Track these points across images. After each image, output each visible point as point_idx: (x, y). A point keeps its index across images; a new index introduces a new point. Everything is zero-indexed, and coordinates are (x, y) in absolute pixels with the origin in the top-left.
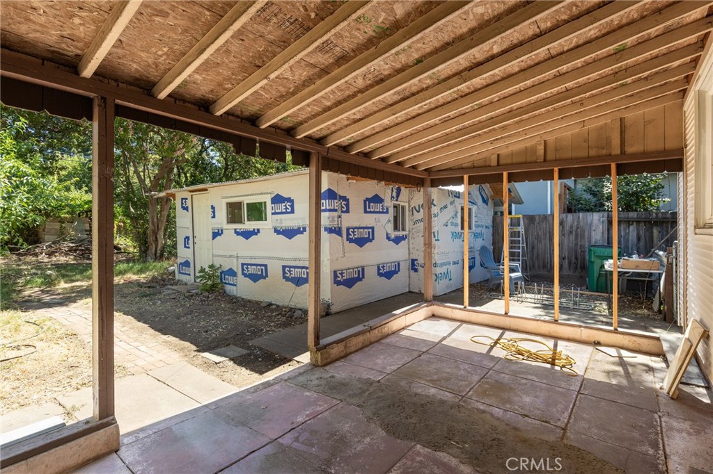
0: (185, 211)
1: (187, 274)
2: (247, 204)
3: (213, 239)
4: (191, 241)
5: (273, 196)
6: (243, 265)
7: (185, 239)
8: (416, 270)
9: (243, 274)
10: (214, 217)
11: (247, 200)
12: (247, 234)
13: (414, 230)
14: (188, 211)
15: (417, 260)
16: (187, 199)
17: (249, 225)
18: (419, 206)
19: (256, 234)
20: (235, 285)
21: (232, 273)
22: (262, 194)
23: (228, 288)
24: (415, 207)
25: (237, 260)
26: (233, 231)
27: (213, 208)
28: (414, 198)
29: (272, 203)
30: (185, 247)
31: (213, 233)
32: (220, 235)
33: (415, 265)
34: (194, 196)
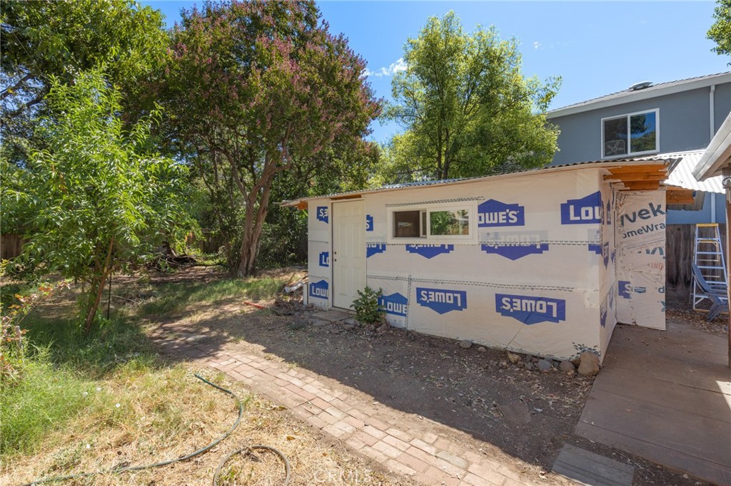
0: (323, 222)
1: (323, 297)
2: (431, 214)
3: (368, 256)
4: (329, 258)
5: (481, 202)
6: (419, 290)
7: (321, 256)
8: (627, 296)
9: (419, 301)
10: (371, 229)
11: (430, 208)
12: (429, 252)
13: (624, 245)
14: (327, 221)
15: (628, 283)
16: (326, 208)
17: (432, 240)
18: (634, 214)
19: (447, 251)
20: (405, 315)
21: (399, 299)
22: (459, 200)
23: (391, 318)
24: (627, 216)
25: (410, 284)
26: (405, 247)
27: (369, 218)
28: (626, 204)
29: (479, 212)
30: (321, 264)
31: (368, 249)
32: (381, 251)
33: (625, 289)
34: (335, 205)
